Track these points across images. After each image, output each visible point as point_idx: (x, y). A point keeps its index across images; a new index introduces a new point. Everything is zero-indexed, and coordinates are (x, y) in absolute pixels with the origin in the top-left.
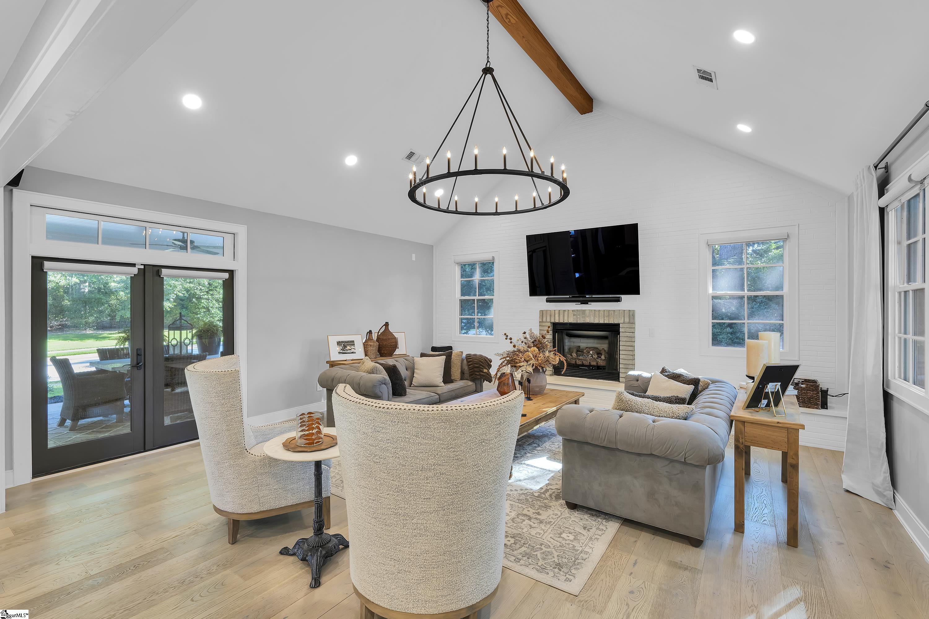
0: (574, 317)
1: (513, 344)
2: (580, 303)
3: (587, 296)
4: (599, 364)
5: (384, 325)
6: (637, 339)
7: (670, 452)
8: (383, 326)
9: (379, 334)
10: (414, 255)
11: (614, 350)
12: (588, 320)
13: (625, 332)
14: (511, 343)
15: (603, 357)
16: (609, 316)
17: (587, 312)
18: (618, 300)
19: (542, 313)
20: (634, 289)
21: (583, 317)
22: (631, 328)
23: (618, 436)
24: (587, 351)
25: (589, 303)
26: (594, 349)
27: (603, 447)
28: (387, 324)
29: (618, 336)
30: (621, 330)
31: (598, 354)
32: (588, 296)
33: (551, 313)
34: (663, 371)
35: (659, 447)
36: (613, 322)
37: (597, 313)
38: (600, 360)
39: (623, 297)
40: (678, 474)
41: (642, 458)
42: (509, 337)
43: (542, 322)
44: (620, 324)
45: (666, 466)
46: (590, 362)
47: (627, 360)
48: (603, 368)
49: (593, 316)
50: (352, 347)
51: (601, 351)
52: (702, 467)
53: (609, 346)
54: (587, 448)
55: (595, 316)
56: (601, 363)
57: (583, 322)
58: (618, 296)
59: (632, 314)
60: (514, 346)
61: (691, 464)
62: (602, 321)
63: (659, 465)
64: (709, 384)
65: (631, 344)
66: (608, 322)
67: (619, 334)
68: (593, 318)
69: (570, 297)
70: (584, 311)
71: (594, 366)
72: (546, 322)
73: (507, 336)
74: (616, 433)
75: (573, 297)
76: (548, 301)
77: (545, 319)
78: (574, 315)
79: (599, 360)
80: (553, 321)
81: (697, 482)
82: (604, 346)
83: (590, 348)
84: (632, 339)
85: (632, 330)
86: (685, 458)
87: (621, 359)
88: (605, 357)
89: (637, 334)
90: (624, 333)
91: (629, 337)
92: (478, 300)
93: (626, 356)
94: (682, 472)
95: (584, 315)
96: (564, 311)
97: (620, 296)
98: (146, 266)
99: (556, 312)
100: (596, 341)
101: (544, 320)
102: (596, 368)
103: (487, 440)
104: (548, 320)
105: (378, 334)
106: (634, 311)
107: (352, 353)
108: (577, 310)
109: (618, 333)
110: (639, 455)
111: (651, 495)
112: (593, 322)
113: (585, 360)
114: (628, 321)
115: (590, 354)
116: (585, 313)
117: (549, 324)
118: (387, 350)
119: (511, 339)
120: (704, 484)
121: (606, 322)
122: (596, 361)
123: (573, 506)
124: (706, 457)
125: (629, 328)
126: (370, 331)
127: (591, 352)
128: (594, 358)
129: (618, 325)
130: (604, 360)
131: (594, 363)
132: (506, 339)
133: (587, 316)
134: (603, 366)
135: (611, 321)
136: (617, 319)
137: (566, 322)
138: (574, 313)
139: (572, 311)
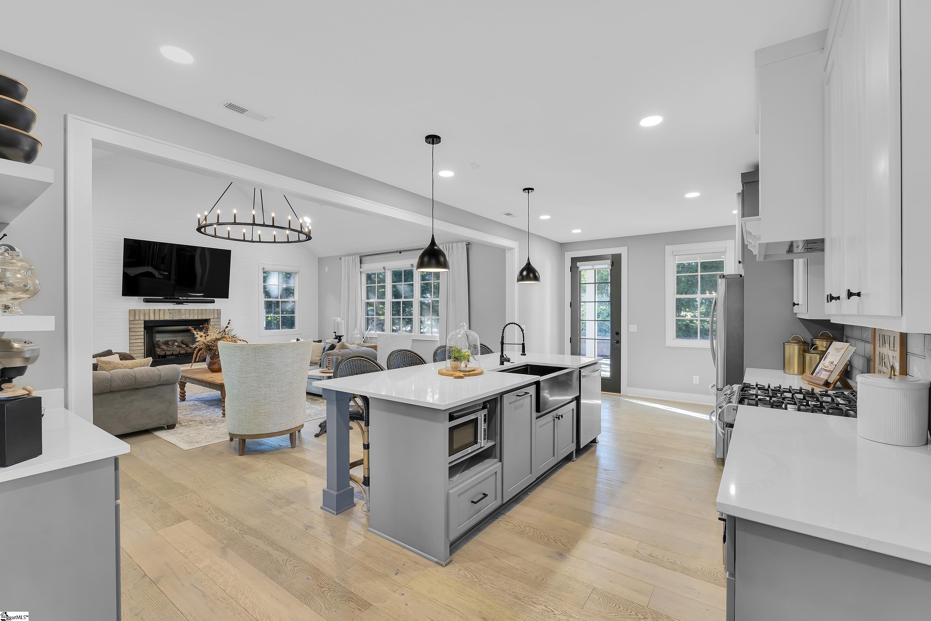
0: (170, 315)
3: (180, 298)
4: (186, 353)
12: (184, 317)
13: (215, 325)
16: (202, 314)
17: (183, 311)
18: (212, 302)
19: (133, 312)
20: (225, 294)
21: (178, 315)
22: (219, 322)
25: (184, 304)
30: (210, 323)
32: (181, 298)
33: (145, 312)
36: (204, 318)
37: (191, 311)
43: (134, 320)
44: (209, 319)
49: (188, 314)
57: (179, 319)
59: (219, 312)
62: (196, 318)
66: (201, 318)
68: (188, 315)
70: (180, 310)
72: (138, 320)
75: (166, 298)
76: (146, 301)
78: (170, 313)
80: (147, 319)
95: (180, 314)
96: (159, 310)
97: (214, 299)
99: (151, 311)
101: (137, 318)
104: (142, 318)
106: (221, 310)
108: (173, 309)
112: (188, 318)
114: (217, 317)
115: (175, 345)
116: (180, 312)
117: (141, 322)
121: (199, 318)
125: (218, 322)
131: (183, 352)
133: (183, 314)
136: (209, 316)
137: (162, 319)
138: (170, 312)
139: (168, 310)
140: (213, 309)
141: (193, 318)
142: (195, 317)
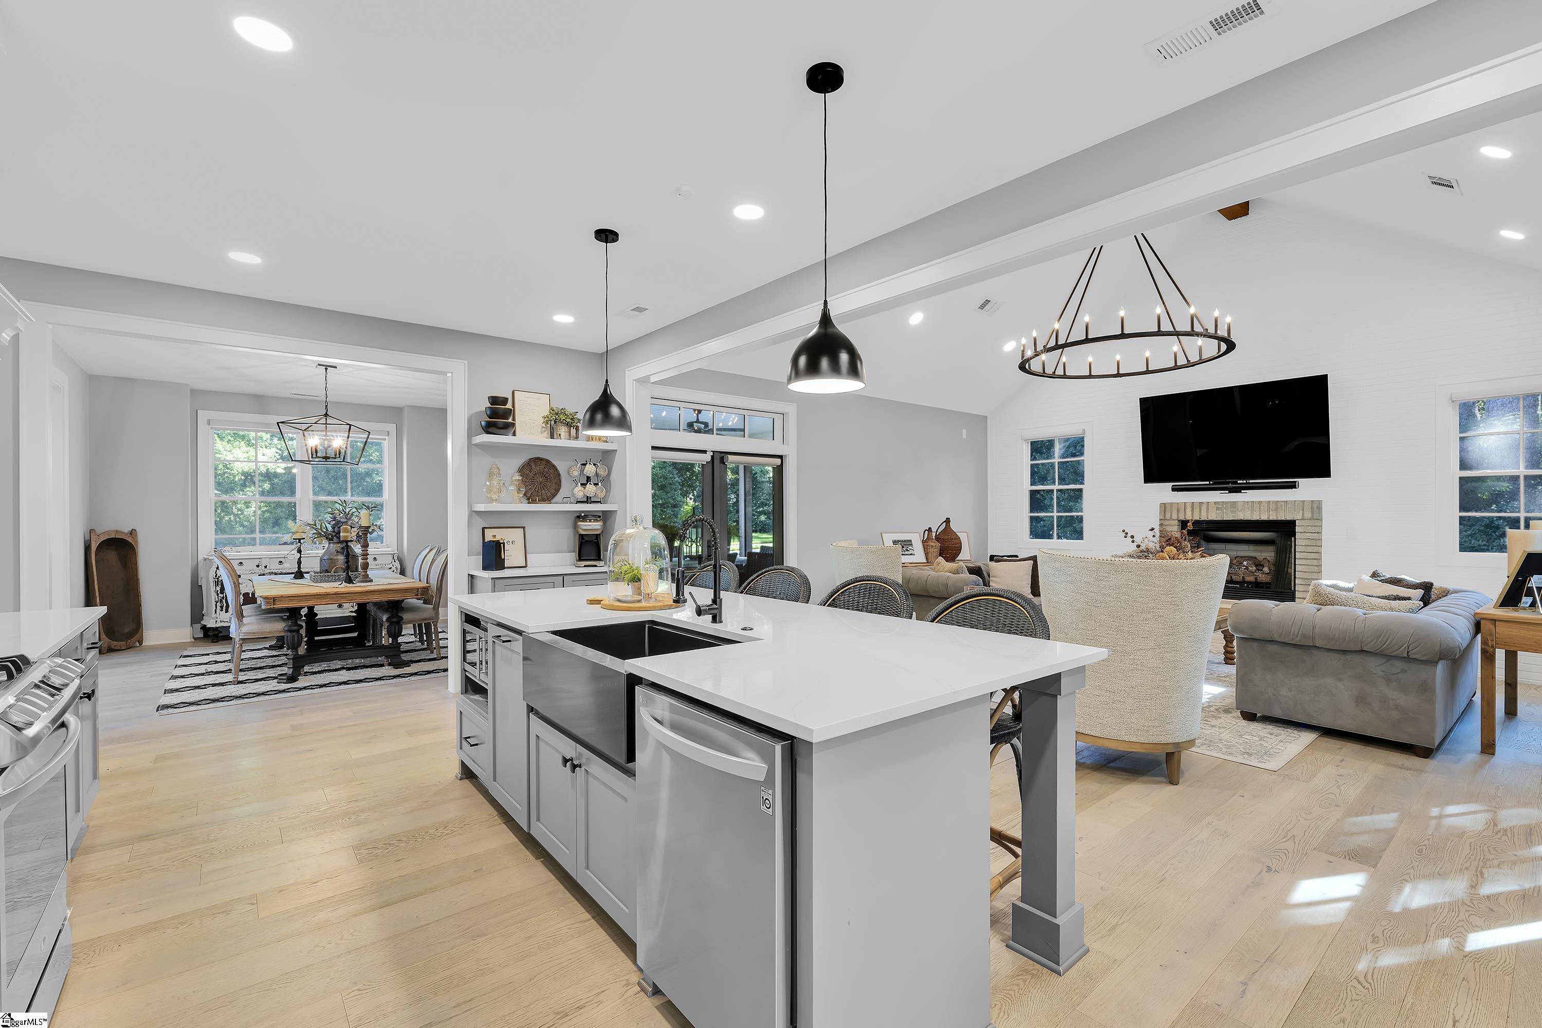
0: (1217, 512)
1: (1135, 544)
2: (1228, 492)
3: (1239, 482)
4: (1259, 580)
5: (944, 522)
6: (1324, 543)
7: (1387, 645)
8: (942, 523)
9: (938, 533)
10: (964, 431)
11: (1285, 560)
12: (1241, 516)
13: (1305, 532)
14: (1133, 542)
15: (1266, 569)
16: (1276, 509)
17: (1240, 506)
18: (1293, 486)
19: (1164, 507)
20: (1321, 468)
21: (1232, 512)
22: (1315, 526)
23: (1316, 630)
24: (1237, 562)
25: (1242, 491)
26: (1249, 558)
27: (1295, 645)
28: (948, 521)
29: (1293, 538)
30: (1297, 529)
31: (1256, 566)
32: (1241, 482)
33: (1178, 507)
34: (1375, 575)
35: (1373, 640)
36: (1283, 519)
37: (1256, 506)
38: (1262, 574)
39: (1301, 482)
40: (1398, 673)
41: (1349, 657)
42: (1129, 535)
43: (1165, 519)
44: (1295, 521)
45: (1382, 664)
46: (1243, 577)
47: (1309, 572)
48: (1266, 585)
50: (910, 548)
51: (1261, 561)
52: (1433, 662)
53: (1277, 555)
54: (1272, 648)
55: (1252, 511)
56: (1262, 577)
57: (1233, 519)
58: (1293, 480)
59: (1316, 507)
60: (1138, 546)
61: (1416, 660)
62: (1264, 518)
63: (1373, 664)
64: (1448, 592)
65: (1315, 549)
66: (1275, 519)
67: (1294, 536)
68: (1249, 512)
69: (1210, 484)
70: (1235, 502)
71: (1249, 583)
72: (1171, 519)
73: (1127, 534)
74: (1314, 627)
75: (1215, 484)
76: (1174, 489)
77: (1170, 515)
78: (1217, 509)
79: (1259, 574)
80: (1182, 518)
81: (1425, 681)
82: (1267, 554)
83: (1242, 557)
84: (1317, 543)
85: (1317, 529)
86: (1408, 652)
87: (1298, 571)
88: (1270, 570)
89: (1324, 536)
90: (1303, 534)
91: (1312, 539)
92: (1058, 490)
93: (1306, 567)
94: (1404, 671)
95: (1235, 509)
96: (1201, 503)
97: (1295, 480)
98: (715, 453)
99: (1187, 504)
100: (1252, 547)
101: (1168, 516)
102: (1254, 584)
103: (1201, 591)
104: (1175, 516)
105: (936, 534)
106: (1320, 502)
107: (911, 554)
108: (1223, 502)
109: (1293, 534)
110: (1345, 652)
111: (1361, 700)
112: (1250, 519)
113: (1235, 574)
114: (1310, 516)
115: (1244, 566)
116: (1236, 505)
117: (1176, 522)
118: (950, 553)
119: (1132, 537)
120: (1434, 683)
121: (1271, 518)
122: (1255, 575)
123: (1249, 717)
124: (1437, 650)
125: (1312, 526)
126: (930, 528)
127: (1245, 563)
128: (1252, 572)
129: (1293, 523)
130: (1268, 573)
131: (1252, 579)
132: (1125, 537)
133: (1240, 509)
134: (1266, 583)
135: (1281, 517)
136: (1292, 514)
137: (1204, 519)
138: (1218, 506)
139: (1214, 504)
140: (1302, 501)
141: (1258, 519)
142: (1264, 516)
